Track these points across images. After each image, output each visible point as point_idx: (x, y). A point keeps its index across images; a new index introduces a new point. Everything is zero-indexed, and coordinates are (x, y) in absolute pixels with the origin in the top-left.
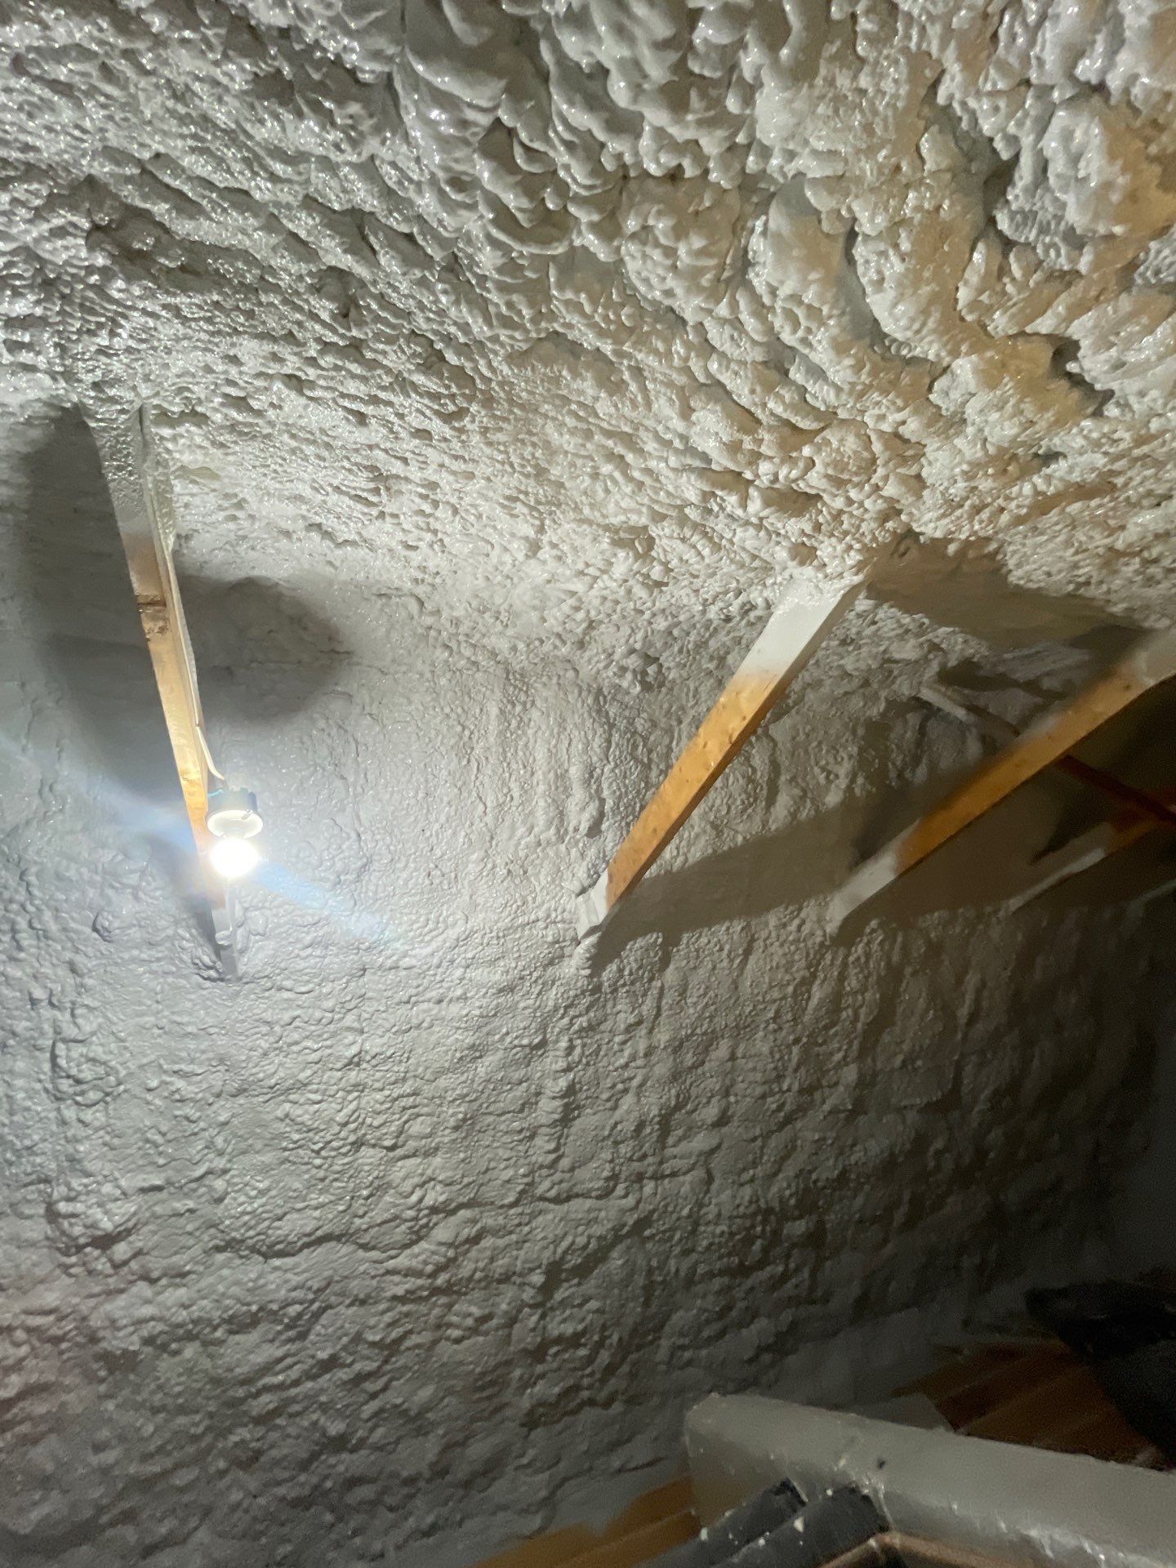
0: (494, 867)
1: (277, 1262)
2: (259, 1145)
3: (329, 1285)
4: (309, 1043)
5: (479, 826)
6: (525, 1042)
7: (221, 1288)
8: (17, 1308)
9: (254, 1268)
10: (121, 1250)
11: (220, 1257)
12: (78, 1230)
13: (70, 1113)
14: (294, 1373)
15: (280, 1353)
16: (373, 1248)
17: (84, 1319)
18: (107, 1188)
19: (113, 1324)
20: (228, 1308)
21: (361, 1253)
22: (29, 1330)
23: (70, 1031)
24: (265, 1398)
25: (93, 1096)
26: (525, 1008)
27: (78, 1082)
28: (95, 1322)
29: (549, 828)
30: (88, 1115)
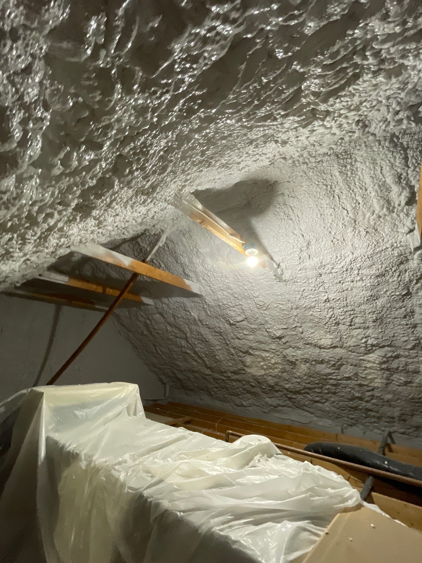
0: (359, 232)
1: (324, 350)
2: (307, 321)
3: (341, 359)
4: (311, 296)
5: (347, 219)
6: (398, 293)
7: (310, 353)
8: (268, 347)
9: (317, 350)
10: (283, 340)
11: (308, 346)
12: (272, 335)
13: (262, 311)
14: (339, 377)
15: (333, 371)
16: (354, 352)
17: (282, 352)
18: (275, 327)
19: (287, 355)
20: (313, 358)
21: (350, 353)
22: (272, 352)
23: (255, 295)
24: (332, 381)
25: (264, 308)
26: (392, 282)
27: (260, 305)
28: (284, 354)
29: (383, 209)
30: (265, 312)
